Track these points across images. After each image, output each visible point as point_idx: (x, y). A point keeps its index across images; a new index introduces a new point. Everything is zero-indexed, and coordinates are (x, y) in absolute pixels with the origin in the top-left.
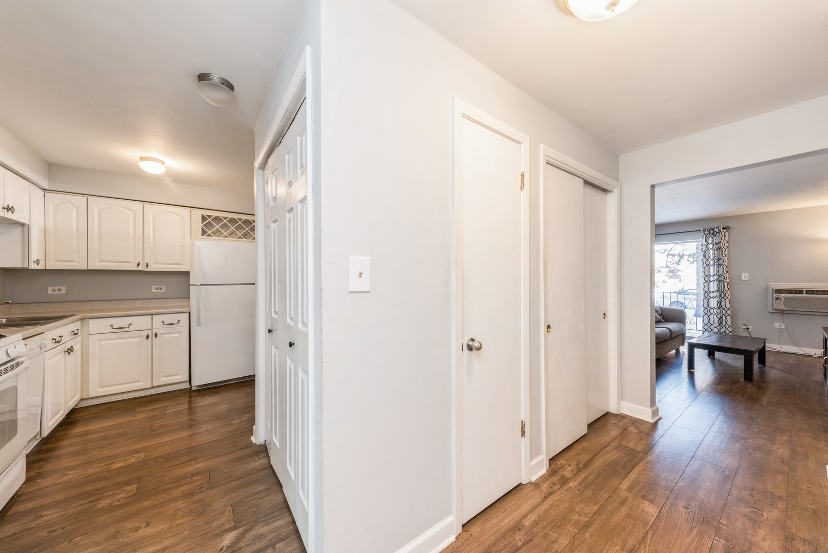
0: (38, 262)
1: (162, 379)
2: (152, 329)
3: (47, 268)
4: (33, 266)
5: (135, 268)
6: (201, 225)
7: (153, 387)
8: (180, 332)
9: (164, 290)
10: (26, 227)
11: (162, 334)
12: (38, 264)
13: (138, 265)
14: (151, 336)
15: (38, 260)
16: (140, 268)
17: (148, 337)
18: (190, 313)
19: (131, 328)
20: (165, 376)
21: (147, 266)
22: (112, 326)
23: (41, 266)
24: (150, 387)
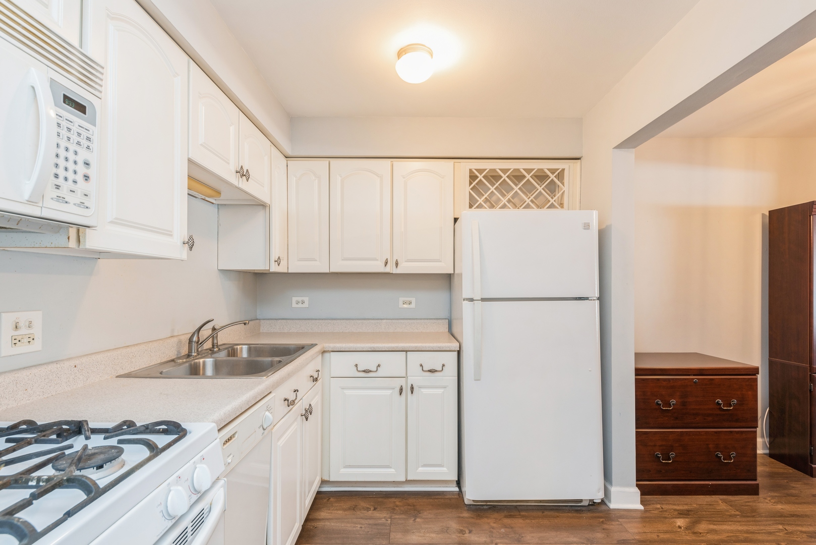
0: (278, 261)
1: (421, 469)
2: (406, 377)
3: (290, 271)
4: (274, 268)
5: (381, 269)
6: (468, 189)
7: (408, 482)
8: (445, 387)
9: (413, 306)
10: (268, 208)
11: (420, 387)
12: (279, 265)
13: (386, 263)
14: (406, 390)
15: (279, 258)
16: (388, 269)
17: (401, 390)
18: (459, 352)
19: (381, 372)
20: (425, 466)
21: (397, 264)
22: (356, 365)
23: (282, 269)
24: (404, 480)
